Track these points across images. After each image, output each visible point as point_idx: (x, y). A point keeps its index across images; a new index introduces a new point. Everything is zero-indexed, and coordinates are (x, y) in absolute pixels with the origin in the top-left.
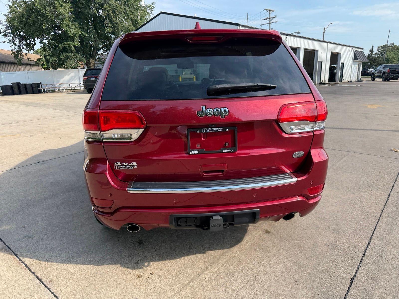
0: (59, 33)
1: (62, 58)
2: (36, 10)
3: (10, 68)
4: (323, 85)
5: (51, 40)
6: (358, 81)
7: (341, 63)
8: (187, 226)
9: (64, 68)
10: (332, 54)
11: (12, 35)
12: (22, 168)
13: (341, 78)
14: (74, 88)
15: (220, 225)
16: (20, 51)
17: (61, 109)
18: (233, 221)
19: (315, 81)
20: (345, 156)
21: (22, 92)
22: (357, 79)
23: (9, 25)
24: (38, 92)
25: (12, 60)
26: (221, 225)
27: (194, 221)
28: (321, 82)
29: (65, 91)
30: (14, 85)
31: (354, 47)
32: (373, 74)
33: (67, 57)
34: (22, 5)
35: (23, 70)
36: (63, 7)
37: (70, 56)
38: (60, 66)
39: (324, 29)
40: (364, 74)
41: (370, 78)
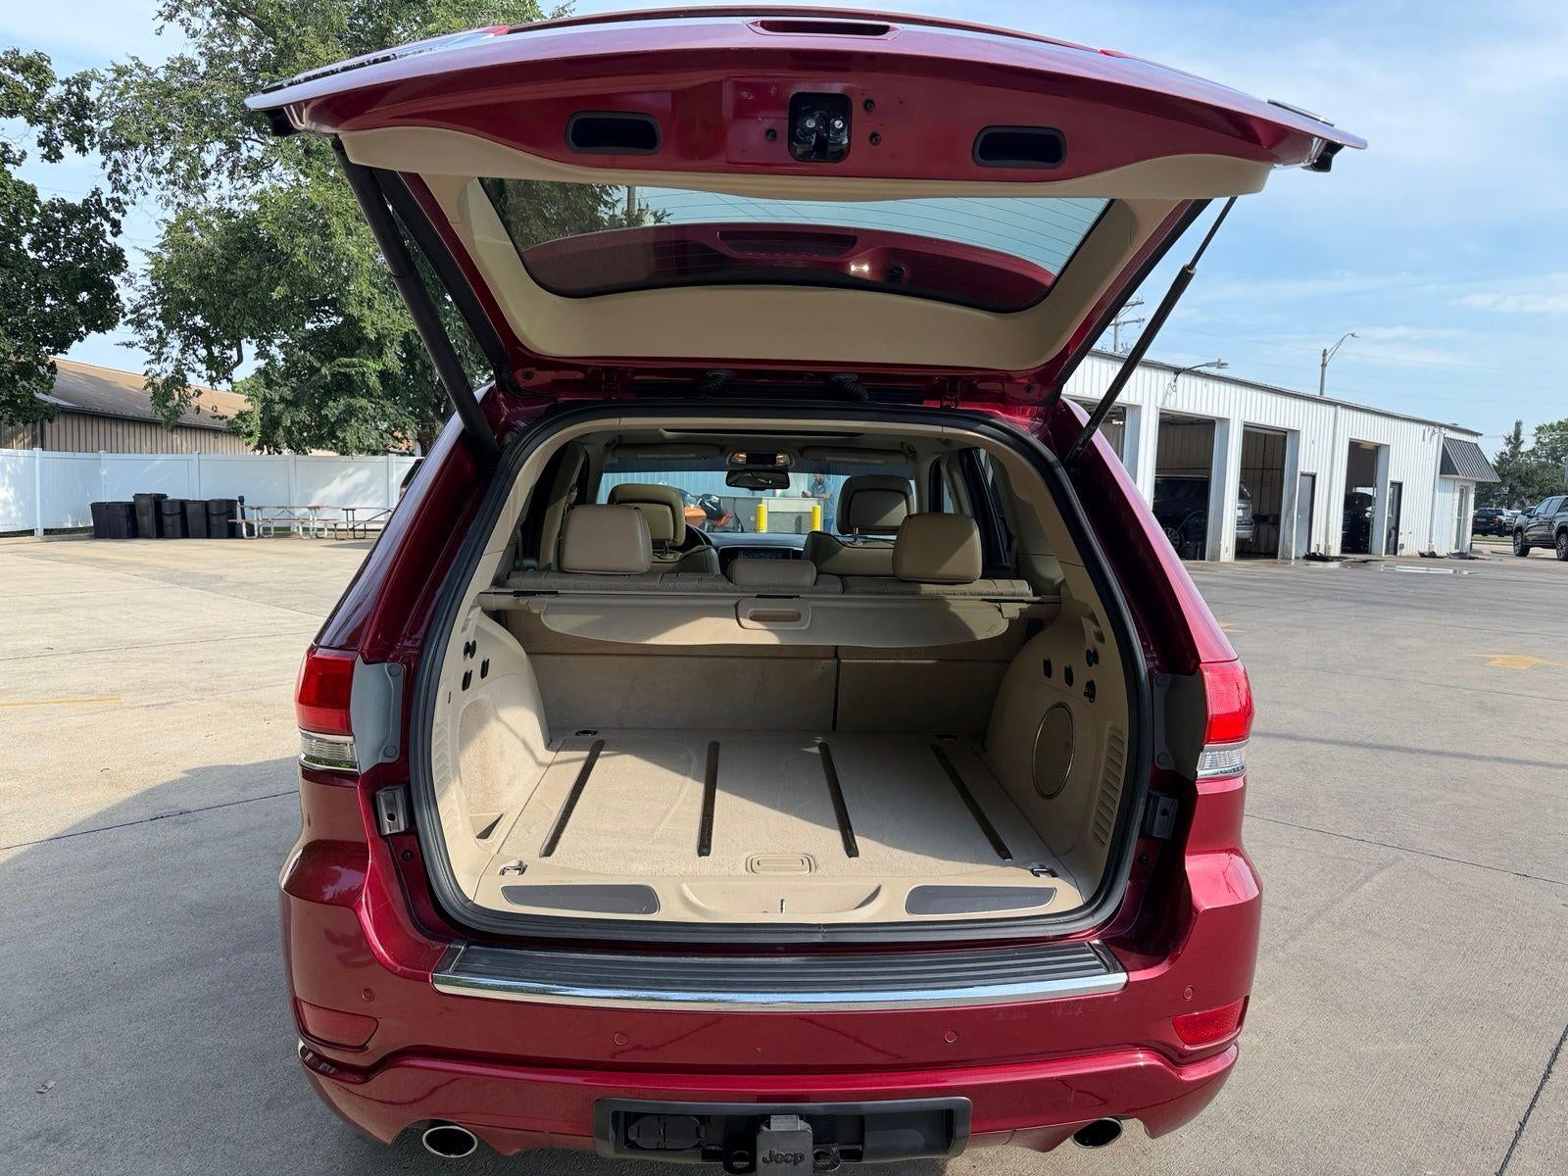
0: (333, 323)
1: (330, 415)
2: (259, 244)
3: (138, 443)
4: (1320, 565)
5: (300, 350)
6: (1462, 556)
7: (1389, 485)
8: (665, 1149)
9: (335, 448)
10: (1355, 447)
11: (161, 324)
12: (92, 835)
13: (1392, 539)
14: (361, 527)
15: (797, 1159)
16: (178, 380)
17: (296, 604)
18: (861, 1141)
19: (1289, 544)
20: (1381, 868)
21: (168, 530)
22: (1457, 547)
23: (159, 289)
24: (225, 533)
25: (147, 409)
26: (802, 1157)
27: (697, 1130)
28: (1312, 551)
29: (326, 532)
30: (143, 501)
31: (1441, 426)
32: (1520, 529)
33: (350, 412)
34: (214, 225)
35: (184, 451)
36: (355, 238)
37: (360, 407)
38: (318, 442)
39: (1324, 355)
40: (1486, 526)
41: (1507, 546)
